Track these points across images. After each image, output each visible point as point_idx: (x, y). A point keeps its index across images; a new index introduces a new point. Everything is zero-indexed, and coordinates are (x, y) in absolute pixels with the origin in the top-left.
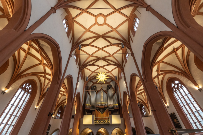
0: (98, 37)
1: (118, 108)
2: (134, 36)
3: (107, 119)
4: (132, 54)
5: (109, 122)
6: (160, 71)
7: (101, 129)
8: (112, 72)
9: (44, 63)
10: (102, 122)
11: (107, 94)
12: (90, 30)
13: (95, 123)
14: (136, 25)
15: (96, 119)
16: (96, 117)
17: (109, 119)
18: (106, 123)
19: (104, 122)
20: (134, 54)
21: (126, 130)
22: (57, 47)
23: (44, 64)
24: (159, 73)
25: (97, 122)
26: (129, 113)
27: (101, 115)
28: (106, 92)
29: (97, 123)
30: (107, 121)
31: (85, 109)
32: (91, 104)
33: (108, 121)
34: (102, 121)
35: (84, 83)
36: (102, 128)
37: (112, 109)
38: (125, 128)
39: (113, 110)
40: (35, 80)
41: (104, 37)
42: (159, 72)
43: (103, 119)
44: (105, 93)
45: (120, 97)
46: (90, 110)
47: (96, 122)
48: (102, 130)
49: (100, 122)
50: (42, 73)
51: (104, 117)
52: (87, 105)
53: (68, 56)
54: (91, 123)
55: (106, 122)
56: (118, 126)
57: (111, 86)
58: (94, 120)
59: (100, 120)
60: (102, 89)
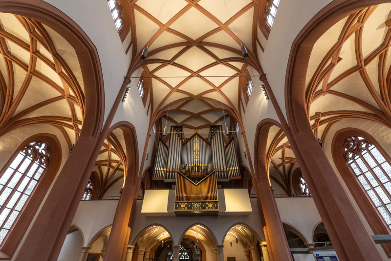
0: (188, 44)
1: (240, 178)
2: (267, 38)
3: (209, 198)
4: (263, 77)
5: (216, 208)
6: (321, 116)
7: (195, 227)
8: (222, 89)
9: (70, 95)
10: (197, 209)
11: (210, 144)
12: (171, 27)
13: (177, 208)
14: (273, 11)
15: (178, 198)
16: (181, 195)
17: (216, 199)
18: (209, 210)
19: (204, 205)
20: (267, 77)
21: (267, 230)
22: (90, 51)
23: (70, 97)
24: (319, 119)
25: (183, 206)
26: (271, 185)
27: (195, 187)
28: (208, 142)
29: (181, 210)
30: (210, 205)
31: (154, 178)
32: (169, 167)
33: (213, 205)
34: (196, 205)
35: (151, 117)
36: (198, 224)
37: (225, 178)
38: (263, 224)
39: (227, 180)
40: (55, 136)
41: (201, 44)
42: (319, 116)
43: (199, 198)
44: (204, 143)
45: (243, 149)
46: (166, 181)
47: (180, 206)
48: (196, 232)
49: (191, 206)
50: (69, 119)
51: (203, 195)
52: (159, 169)
53: (123, 80)
54: (166, 211)
55: (207, 206)
56: (241, 220)
57: (220, 127)
58: (175, 201)
59: (192, 202)
60: (199, 135)
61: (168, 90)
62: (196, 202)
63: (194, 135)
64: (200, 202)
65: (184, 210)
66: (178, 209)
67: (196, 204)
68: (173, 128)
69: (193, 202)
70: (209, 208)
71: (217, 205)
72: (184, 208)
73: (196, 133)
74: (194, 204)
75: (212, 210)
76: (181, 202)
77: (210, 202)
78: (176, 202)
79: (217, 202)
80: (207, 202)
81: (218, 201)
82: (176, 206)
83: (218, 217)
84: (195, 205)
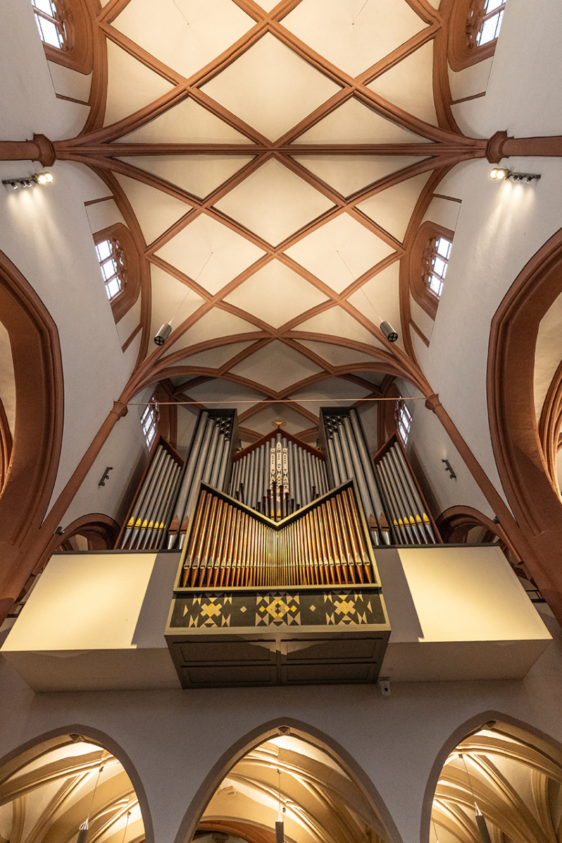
3: (340, 574)
5: (376, 617)
8: (352, 299)
10: (278, 624)
11: (322, 456)
13: (178, 620)
15: (193, 576)
16: (206, 564)
17: (367, 579)
18: (341, 627)
19: (312, 607)
25: (211, 610)
27: (270, 535)
28: (315, 450)
29: (203, 630)
30: (345, 607)
33: (360, 607)
34: (275, 607)
35: (137, 367)
36: (283, 725)
43: (287, 576)
44: (303, 455)
45: (439, 453)
47: (196, 610)
49: (254, 609)
51: (307, 563)
52: (144, 523)
55: (330, 608)
57: (352, 412)
58: (176, 588)
59: (253, 594)
60: (284, 435)
61: (196, 300)
62: (278, 593)
63: (273, 435)
64: (293, 593)
65: (215, 630)
66: (185, 624)
67: (278, 600)
68: (205, 414)
69: (263, 593)
70: (339, 618)
71: (377, 605)
72: (217, 620)
73: (279, 431)
74: (264, 604)
75: (353, 627)
76: (203, 595)
77: (342, 591)
78: (178, 595)
79: (377, 591)
80: (328, 591)
81: (379, 584)
82: (178, 610)
83: (382, 684)
84: (271, 609)
